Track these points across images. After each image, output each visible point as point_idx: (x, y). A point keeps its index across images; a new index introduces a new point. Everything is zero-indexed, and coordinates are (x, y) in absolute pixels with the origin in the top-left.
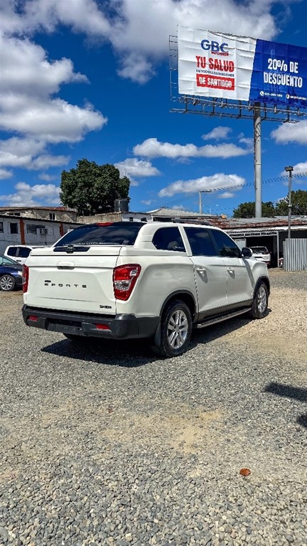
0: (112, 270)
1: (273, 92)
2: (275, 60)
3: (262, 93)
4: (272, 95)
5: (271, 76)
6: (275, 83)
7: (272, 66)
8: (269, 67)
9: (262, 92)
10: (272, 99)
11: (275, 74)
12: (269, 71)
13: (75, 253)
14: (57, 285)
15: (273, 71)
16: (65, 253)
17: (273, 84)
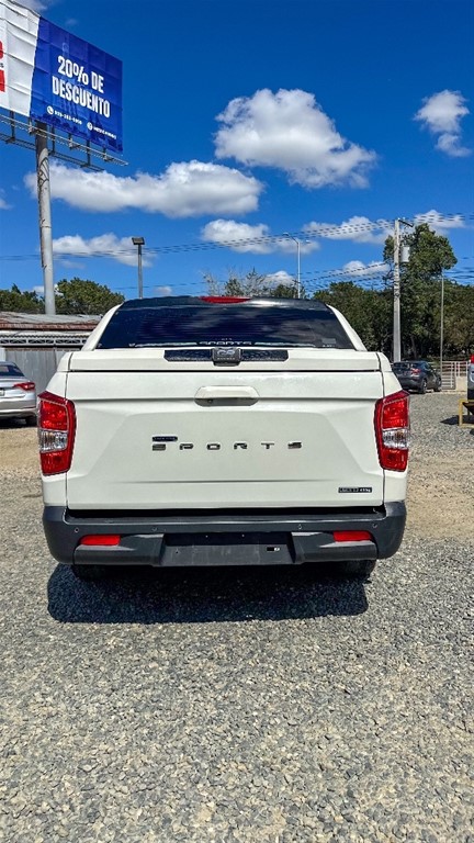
0: (372, 406)
1: (67, 113)
2: (68, 61)
3: (50, 110)
4: (67, 117)
5: (64, 86)
6: (69, 99)
7: (64, 70)
8: (60, 70)
9: (52, 109)
10: (66, 125)
11: (68, 85)
12: (60, 76)
13: (244, 365)
14: (200, 447)
15: (66, 79)
16: (209, 365)
17: (66, 100)
